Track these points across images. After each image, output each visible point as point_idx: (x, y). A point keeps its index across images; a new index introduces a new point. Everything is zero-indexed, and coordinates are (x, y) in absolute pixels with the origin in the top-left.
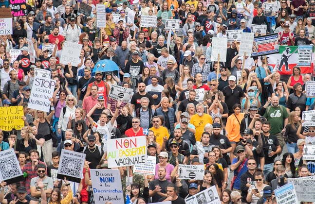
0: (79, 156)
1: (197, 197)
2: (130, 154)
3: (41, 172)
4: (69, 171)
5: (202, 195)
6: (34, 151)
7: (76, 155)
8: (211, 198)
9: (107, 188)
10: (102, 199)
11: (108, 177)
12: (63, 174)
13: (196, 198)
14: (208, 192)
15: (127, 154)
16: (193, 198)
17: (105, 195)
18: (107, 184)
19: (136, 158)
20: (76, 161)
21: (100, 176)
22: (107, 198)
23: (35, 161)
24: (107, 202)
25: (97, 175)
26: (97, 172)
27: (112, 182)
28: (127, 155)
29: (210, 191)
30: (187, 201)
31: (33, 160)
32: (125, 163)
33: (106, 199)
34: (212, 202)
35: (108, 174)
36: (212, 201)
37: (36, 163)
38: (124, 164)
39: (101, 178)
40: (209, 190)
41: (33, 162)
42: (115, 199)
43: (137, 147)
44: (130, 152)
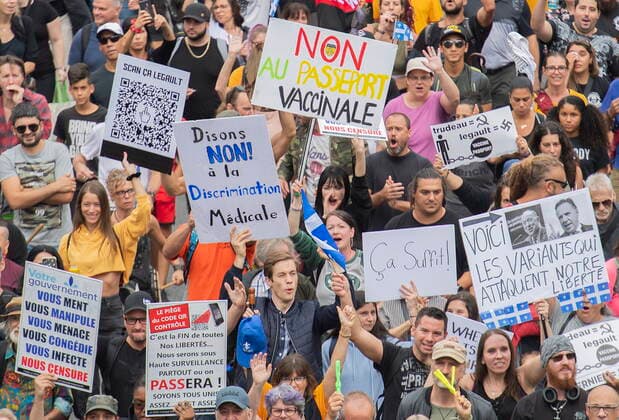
0: (169, 79)
1: (509, 216)
2: (333, 85)
3: (28, 131)
4: (139, 132)
5: (528, 213)
6: (8, 61)
7: (160, 76)
8: (565, 225)
9: (233, 182)
10: (217, 220)
11: (231, 142)
12: (120, 141)
13: (503, 218)
14: (557, 205)
15: (323, 79)
16: (493, 218)
17: (228, 206)
18: (232, 166)
19: (347, 103)
20: (161, 95)
21: (205, 143)
22: (234, 215)
23: (12, 92)
24: (234, 230)
25: (196, 141)
26: (194, 129)
27: (246, 159)
28: (320, 85)
29: (567, 205)
30: (465, 224)
31: (8, 88)
32: (308, 106)
33: (230, 221)
34: (566, 239)
35: (232, 135)
36: (567, 234)
37: (18, 98)
38: (302, 107)
39: (209, 149)
40: (562, 202)
41: (6, 96)
42: (258, 217)
43: (360, 72)
44: (334, 78)
